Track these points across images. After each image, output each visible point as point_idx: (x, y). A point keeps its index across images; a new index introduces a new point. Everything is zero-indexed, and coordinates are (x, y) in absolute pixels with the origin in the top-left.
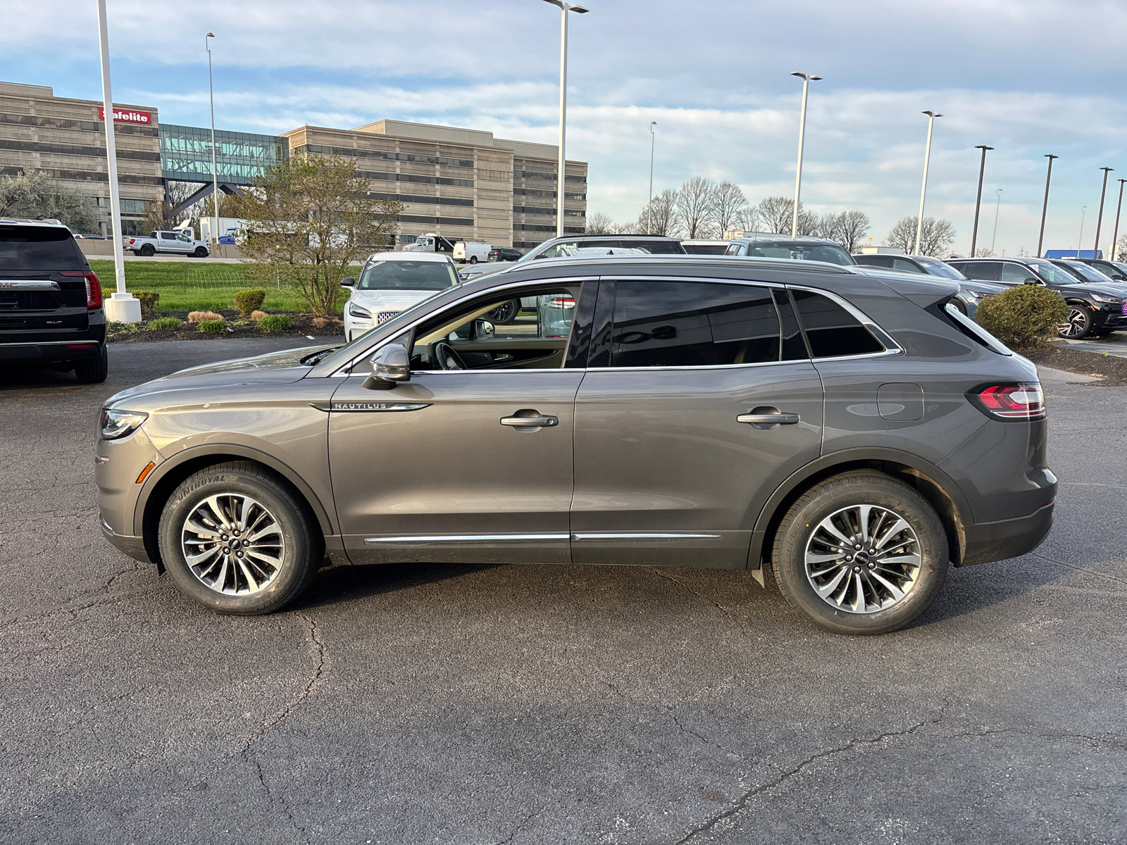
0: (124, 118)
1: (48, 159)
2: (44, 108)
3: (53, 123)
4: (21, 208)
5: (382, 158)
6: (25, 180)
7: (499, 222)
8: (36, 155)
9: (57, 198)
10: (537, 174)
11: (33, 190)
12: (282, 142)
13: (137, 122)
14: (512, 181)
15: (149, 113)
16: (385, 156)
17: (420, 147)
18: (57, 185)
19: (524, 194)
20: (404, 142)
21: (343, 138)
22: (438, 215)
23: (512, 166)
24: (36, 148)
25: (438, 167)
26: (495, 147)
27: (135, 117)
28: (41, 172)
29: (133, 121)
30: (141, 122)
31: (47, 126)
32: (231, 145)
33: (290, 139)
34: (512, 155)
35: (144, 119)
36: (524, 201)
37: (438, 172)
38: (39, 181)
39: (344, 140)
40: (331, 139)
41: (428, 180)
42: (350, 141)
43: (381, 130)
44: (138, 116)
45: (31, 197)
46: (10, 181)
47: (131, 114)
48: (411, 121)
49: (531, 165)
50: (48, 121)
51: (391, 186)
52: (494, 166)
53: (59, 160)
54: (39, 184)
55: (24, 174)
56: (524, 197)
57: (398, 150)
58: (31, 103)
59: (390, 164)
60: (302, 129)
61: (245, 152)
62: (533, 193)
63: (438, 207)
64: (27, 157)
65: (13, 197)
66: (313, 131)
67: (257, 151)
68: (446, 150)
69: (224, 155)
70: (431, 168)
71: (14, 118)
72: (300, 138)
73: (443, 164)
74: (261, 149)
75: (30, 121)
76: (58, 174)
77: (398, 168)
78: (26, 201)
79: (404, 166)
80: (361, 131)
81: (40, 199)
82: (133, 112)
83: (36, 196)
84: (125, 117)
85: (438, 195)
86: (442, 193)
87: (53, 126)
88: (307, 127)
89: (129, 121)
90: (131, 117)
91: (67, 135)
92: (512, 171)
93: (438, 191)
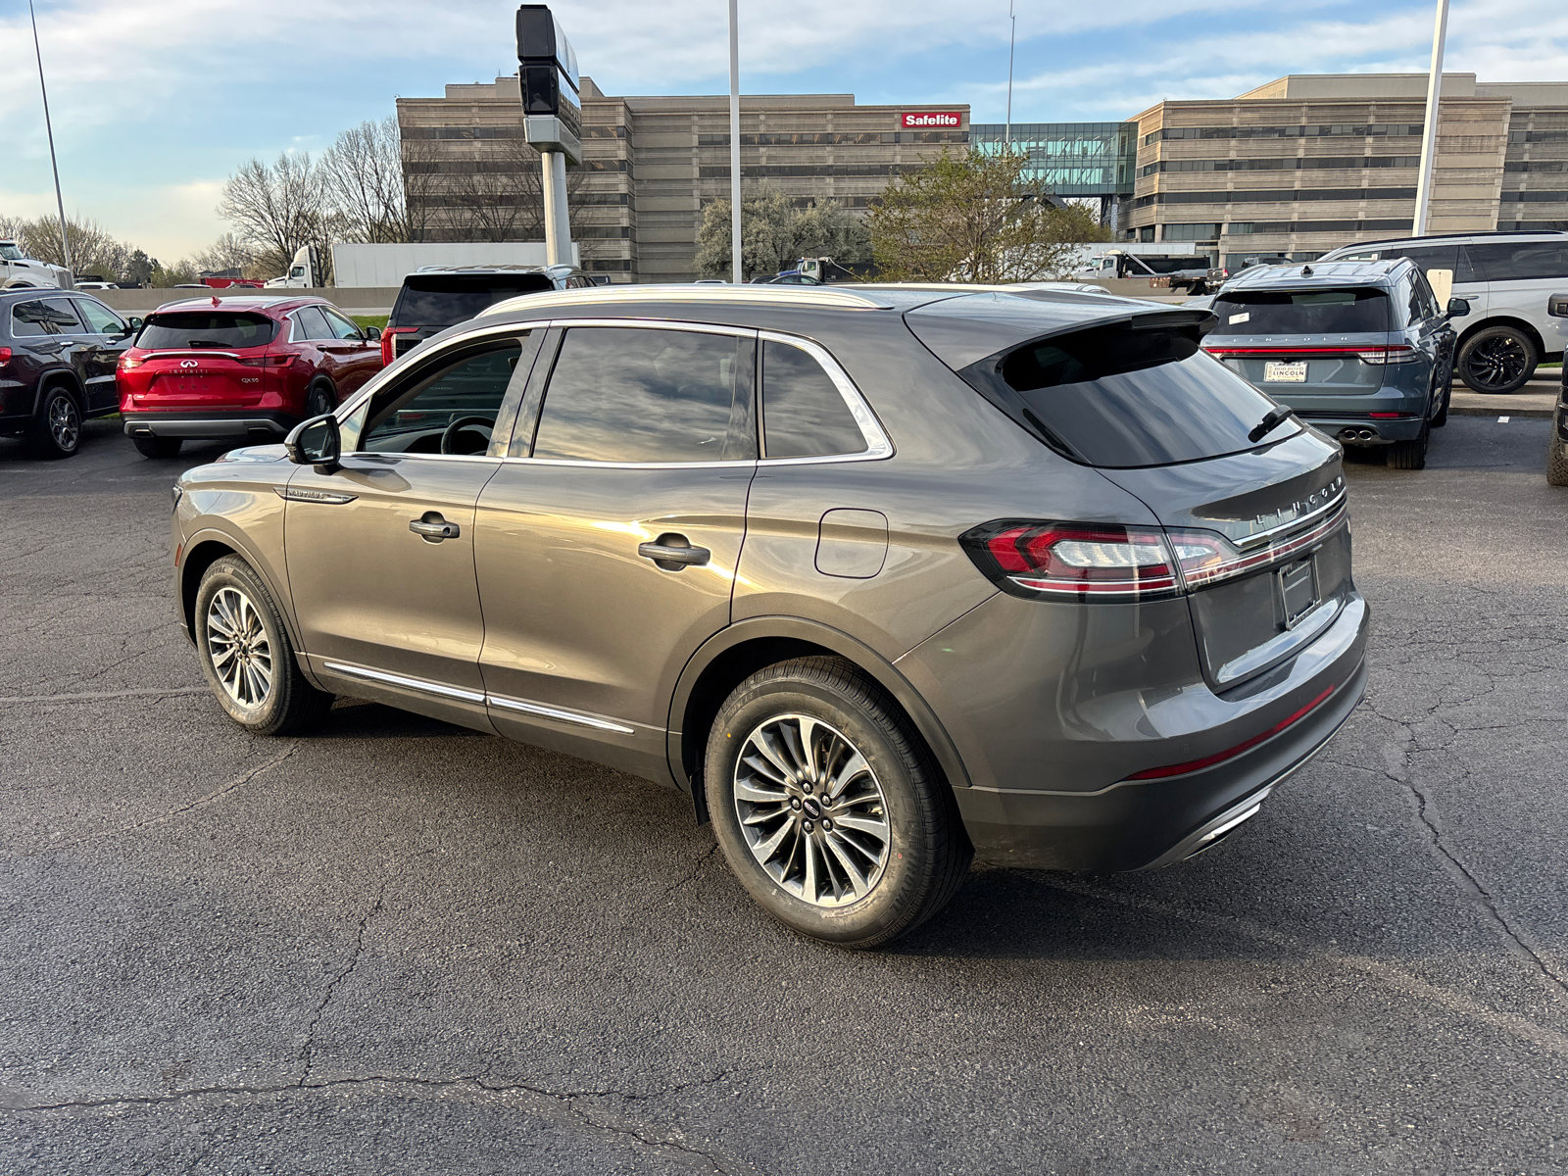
0: (930, 123)
1: (842, 185)
2: (843, 121)
3: (851, 139)
4: (808, 247)
5: (1276, 136)
6: (815, 212)
7: (1473, 220)
8: (830, 180)
9: (847, 231)
10: (1555, 135)
11: (822, 224)
12: (1128, 129)
13: (945, 126)
14: (1503, 150)
15: (960, 112)
16: (1282, 132)
17: (1342, 112)
18: (849, 216)
19: (1525, 170)
20: (1314, 107)
21: (1217, 113)
22: (1361, 216)
23: (1506, 126)
24: (830, 171)
25: (1369, 140)
26: (1477, 97)
27: (942, 120)
28: (832, 201)
29: (940, 126)
30: (950, 126)
31: (844, 143)
32: (1059, 143)
33: (1140, 124)
34: (1509, 108)
35: (953, 121)
36: (1524, 182)
37: (1369, 147)
38: (829, 212)
39: (1220, 116)
40: (1200, 116)
41: (1350, 163)
42: (1230, 116)
43: (1281, 92)
44: (947, 117)
45: (819, 232)
46: (800, 215)
47: (938, 117)
48: (1354, 71)
49: (1545, 119)
50: (846, 138)
51: (1287, 178)
52: (1471, 129)
53: (853, 184)
54: (829, 216)
55: (814, 205)
56: (1525, 176)
57: (1304, 121)
58: (830, 117)
59: (1288, 144)
60: (1158, 106)
61: (1076, 149)
62: (1543, 167)
63: (1363, 204)
64: (821, 184)
65: (800, 234)
66: (1173, 108)
67: (1094, 147)
68: (1387, 111)
69: (1049, 157)
70: (1357, 143)
71: (810, 138)
72: (1154, 121)
73: (1379, 135)
74: (1099, 142)
75: (827, 140)
76: (851, 202)
77: (1301, 149)
78: (814, 238)
79: (1312, 145)
80: (1252, 97)
81: (829, 235)
82: (940, 114)
83: (825, 231)
84: (931, 121)
85: (1365, 185)
86: (1373, 181)
87: (851, 143)
88: (1166, 103)
89: (935, 126)
90: (939, 120)
91: (864, 153)
92: (1506, 132)
93: (1366, 178)
